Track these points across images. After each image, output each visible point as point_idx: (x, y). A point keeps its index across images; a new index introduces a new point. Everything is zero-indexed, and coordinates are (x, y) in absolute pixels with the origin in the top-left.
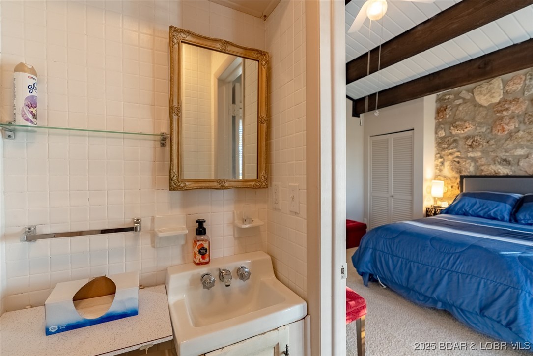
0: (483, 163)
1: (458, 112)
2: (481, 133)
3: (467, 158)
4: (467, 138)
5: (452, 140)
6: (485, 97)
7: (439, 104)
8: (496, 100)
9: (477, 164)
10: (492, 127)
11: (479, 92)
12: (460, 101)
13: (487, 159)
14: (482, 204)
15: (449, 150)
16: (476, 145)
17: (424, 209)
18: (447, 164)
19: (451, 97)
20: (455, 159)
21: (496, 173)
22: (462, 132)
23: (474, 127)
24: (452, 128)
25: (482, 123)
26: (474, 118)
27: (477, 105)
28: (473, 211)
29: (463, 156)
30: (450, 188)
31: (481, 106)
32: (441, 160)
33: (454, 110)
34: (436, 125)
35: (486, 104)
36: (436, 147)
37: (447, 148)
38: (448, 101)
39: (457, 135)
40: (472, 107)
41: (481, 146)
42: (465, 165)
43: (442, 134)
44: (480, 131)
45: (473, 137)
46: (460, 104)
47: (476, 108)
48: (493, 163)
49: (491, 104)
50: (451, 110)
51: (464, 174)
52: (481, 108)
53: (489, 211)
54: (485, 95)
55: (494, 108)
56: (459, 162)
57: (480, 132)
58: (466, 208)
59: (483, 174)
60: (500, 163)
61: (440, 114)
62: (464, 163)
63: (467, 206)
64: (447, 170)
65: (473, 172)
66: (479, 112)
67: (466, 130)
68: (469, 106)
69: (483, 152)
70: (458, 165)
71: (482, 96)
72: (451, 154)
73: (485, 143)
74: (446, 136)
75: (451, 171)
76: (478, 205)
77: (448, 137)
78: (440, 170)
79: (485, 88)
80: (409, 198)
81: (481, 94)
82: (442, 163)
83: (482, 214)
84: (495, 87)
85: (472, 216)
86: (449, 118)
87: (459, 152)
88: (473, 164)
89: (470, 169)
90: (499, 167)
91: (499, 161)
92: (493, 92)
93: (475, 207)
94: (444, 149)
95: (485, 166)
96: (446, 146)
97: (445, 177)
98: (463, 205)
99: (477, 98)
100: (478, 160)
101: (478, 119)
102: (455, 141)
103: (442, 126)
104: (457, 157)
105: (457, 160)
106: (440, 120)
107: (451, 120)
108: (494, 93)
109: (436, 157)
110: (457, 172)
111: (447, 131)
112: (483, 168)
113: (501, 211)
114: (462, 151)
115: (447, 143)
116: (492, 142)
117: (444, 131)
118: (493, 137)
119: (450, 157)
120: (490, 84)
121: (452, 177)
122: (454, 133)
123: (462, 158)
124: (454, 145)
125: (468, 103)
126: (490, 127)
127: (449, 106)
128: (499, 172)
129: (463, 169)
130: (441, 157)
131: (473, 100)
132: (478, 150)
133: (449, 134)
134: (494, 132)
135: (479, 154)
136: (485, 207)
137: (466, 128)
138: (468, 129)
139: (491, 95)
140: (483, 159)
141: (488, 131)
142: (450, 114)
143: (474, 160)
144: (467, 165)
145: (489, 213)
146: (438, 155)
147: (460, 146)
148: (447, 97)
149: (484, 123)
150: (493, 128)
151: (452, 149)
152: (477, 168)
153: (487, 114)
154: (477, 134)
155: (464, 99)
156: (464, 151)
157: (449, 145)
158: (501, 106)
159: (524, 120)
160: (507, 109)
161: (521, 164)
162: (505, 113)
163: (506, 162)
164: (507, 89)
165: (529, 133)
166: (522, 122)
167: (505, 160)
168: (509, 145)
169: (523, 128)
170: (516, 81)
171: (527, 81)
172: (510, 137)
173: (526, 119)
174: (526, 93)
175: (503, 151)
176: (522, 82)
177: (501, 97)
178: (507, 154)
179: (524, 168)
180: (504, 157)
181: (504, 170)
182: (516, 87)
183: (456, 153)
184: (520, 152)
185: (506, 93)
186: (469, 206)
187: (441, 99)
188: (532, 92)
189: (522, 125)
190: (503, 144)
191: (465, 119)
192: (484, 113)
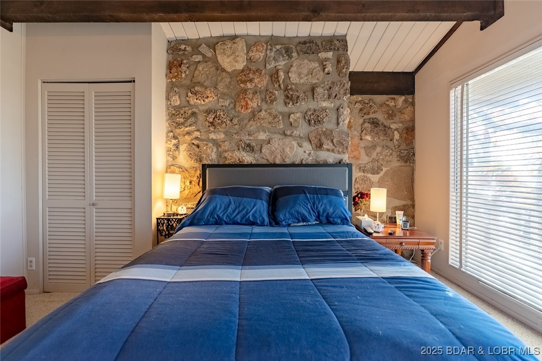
0: (226, 148)
1: (197, 72)
2: (224, 108)
3: (209, 140)
4: (208, 112)
5: (190, 112)
6: (228, 60)
7: (171, 56)
8: (240, 66)
9: (220, 149)
10: (235, 102)
11: (222, 51)
12: (199, 58)
13: (230, 143)
14: (238, 205)
15: (187, 127)
16: (218, 124)
17: (154, 221)
18: (183, 148)
19: (189, 49)
20: (193, 142)
21: (240, 162)
22: (203, 103)
23: (216, 98)
24: (190, 94)
25: (224, 94)
26: (217, 85)
27: (219, 68)
28: (227, 215)
29: (203, 137)
30: (188, 183)
31: (224, 70)
32: (174, 142)
33: (192, 68)
34: (167, 87)
35: (230, 71)
36: (167, 120)
37: (183, 124)
38: (184, 54)
39: (196, 106)
40: (214, 69)
41: (224, 125)
42: (206, 150)
43: (176, 101)
44: (223, 104)
45: (215, 111)
46: (199, 62)
47: (219, 72)
48: (237, 148)
49: (235, 70)
50: (188, 67)
51: (205, 162)
52: (224, 74)
53: (247, 213)
54: (228, 57)
55: (238, 76)
56: (198, 146)
57: (222, 106)
58: (219, 213)
59: (227, 162)
60: (244, 149)
61: (174, 70)
62: (205, 148)
63: (220, 209)
64: (183, 158)
65: (216, 160)
66: (222, 79)
67: (207, 100)
68: (211, 67)
69: (226, 133)
70: (197, 149)
71: (225, 57)
72: (188, 133)
73: (228, 122)
74: (182, 105)
75: (189, 159)
76: (233, 206)
77: (185, 107)
78: (174, 158)
79: (229, 46)
80: (128, 204)
81: (224, 53)
82: (177, 147)
83: (238, 219)
84: (240, 48)
85: (227, 223)
86: (185, 79)
87: (198, 130)
88: (215, 150)
89: (212, 156)
90: (243, 153)
91: (243, 146)
92: (237, 54)
93: (230, 210)
94: (179, 125)
95: (229, 152)
96: (182, 120)
97: (180, 167)
98: (215, 208)
99: (219, 57)
100: (221, 143)
101: (221, 87)
102: (194, 114)
103: (176, 89)
104: (197, 138)
105: (196, 142)
106: (174, 80)
107: (188, 82)
108: (238, 56)
109: (167, 136)
110: (197, 160)
111: (183, 99)
112: (226, 155)
113: (260, 211)
114: (202, 131)
115: (183, 116)
116: (235, 121)
117: (179, 98)
118: (236, 114)
119: (186, 137)
120: (234, 43)
121: (190, 168)
122: (192, 102)
123: (202, 140)
124: (192, 119)
125: (209, 63)
126: (233, 101)
127: (185, 62)
128: (244, 160)
129: (204, 156)
130: (175, 137)
131: (215, 61)
132: (220, 130)
133: (185, 104)
134: (238, 108)
135: (222, 136)
136: (241, 208)
137: (208, 97)
138: (210, 99)
139: (235, 58)
140: (226, 142)
141: (232, 105)
142: (187, 73)
143: (216, 143)
144: (208, 150)
145: (247, 217)
146: (171, 134)
147: (200, 123)
148: (183, 47)
149: (228, 95)
150: (237, 103)
151: (190, 125)
152: (220, 155)
153: (230, 82)
154: (219, 107)
155: (204, 56)
156: (205, 130)
157: (186, 119)
158: (245, 75)
159: (266, 98)
160: (251, 81)
161: (263, 151)
162: (249, 85)
163: (249, 148)
164: (251, 55)
165: (270, 114)
166: (264, 100)
167: (249, 145)
168: (252, 126)
169: (265, 107)
170: (258, 47)
171: (268, 52)
172: (253, 116)
173: (268, 97)
174: (267, 65)
175: (247, 133)
176: (264, 51)
177: (245, 64)
178: (251, 138)
179: (266, 156)
180: (248, 142)
181: (248, 158)
182: (258, 55)
183: (195, 133)
184: (262, 136)
185: (250, 60)
186: (222, 209)
187: (174, 47)
188: (272, 66)
189: (264, 103)
190: (246, 125)
191: (205, 84)
192: (228, 80)
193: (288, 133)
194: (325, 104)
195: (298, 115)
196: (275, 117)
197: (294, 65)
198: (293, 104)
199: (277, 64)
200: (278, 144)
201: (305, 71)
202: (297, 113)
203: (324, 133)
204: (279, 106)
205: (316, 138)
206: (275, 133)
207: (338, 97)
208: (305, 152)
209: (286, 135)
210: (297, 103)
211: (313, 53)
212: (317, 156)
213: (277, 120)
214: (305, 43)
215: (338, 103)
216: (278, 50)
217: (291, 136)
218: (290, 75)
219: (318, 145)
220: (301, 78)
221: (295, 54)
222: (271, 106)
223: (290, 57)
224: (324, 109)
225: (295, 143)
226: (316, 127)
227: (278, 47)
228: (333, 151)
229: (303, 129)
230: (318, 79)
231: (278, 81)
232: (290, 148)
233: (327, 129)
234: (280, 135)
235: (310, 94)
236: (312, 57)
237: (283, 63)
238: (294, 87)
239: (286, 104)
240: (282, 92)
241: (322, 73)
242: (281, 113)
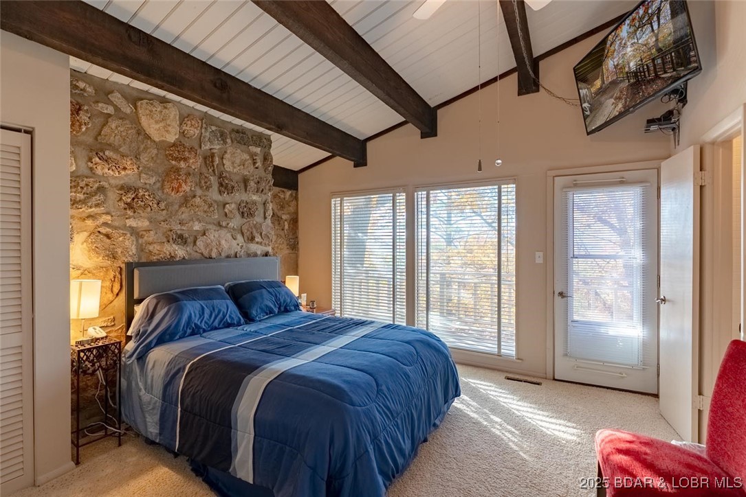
0: (151, 239)
1: (106, 129)
2: (148, 187)
3: (126, 228)
4: (126, 189)
5: (96, 185)
6: (157, 126)
8: (172, 138)
9: (140, 241)
10: (163, 181)
11: (148, 112)
12: (109, 109)
13: (156, 233)
14: (212, 309)
15: (91, 207)
16: (140, 206)
18: (80, 237)
19: (90, 89)
20: (99, 229)
21: (172, 257)
22: (117, 175)
23: (136, 172)
24: (97, 159)
25: (149, 168)
26: (139, 155)
27: (141, 132)
29: (116, 224)
31: (148, 137)
33: (98, 121)
35: (157, 140)
37: (83, 202)
39: (105, 177)
40: (133, 131)
41: (149, 209)
42: (123, 242)
43: (72, 166)
44: (146, 181)
45: (136, 190)
46: (110, 115)
47: (141, 138)
48: (165, 240)
49: (163, 141)
50: (91, 118)
51: (123, 260)
52: (149, 141)
53: (224, 316)
54: (157, 122)
55: (165, 150)
56: (108, 236)
57: (146, 184)
59: (154, 258)
60: (175, 241)
62: (121, 239)
64: (82, 254)
66: (146, 148)
67: (123, 173)
68: (129, 129)
69: (150, 220)
70: (108, 240)
71: (152, 121)
72: (92, 217)
73: (155, 206)
74: (80, 173)
75: (93, 254)
77: (87, 177)
79: (158, 110)
81: (151, 116)
83: (217, 323)
84: (172, 116)
85: (206, 331)
86: (84, 134)
87: (108, 213)
88: (135, 242)
89: (132, 250)
90: (174, 246)
91: (174, 237)
92: (168, 122)
93: (206, 316)
95: (155, 245)
96: (81, 196)
99: (144, 121)
100: (144, 233)
101: (144, 158)
102: (101, 189)
104: (105, 224)
105: (103, 230)
107: (90, 140)
108: (169, 125)
110: (108, 256)
111: (82, 164)
112: (151, 248)
114: (113, 214)
115: (84, 191)
116: (163, 205)
117: (75, 161)
118: (163, 197)
119: (89, 222)
120: (165, 108)
121: (96, 268)
122: (99, 171)
123: (116, 228)
124: (99, 198)
125: (127, 122)
126: (160, 179)
127: (85, 108)
128: (176, 255)
129: (120, 250)
131: (136, 121)
132: (142, 214)
133: (87, 172)
134: (167, 190)
135: (146, 223)
137: (125, 169)
138: (128, 172)
139: (165, 127)
140: (152, 232)
141: (158, 185)
142: (89, 126)
143: (135, 232)
144: (127, 243)
145: (225, 320)
147: (111, 202)
148: (82, 85)
149: (153, 170)
150: (166, 183)
151: (97, 205)
152: (141, 249)
153: (157, 155)
154: (140, 185)
155: (117, 109)
156: (119, 213)
157: (90, 195)
158: (178, 151)
159: (200, 182)
160: (185, 159)
161: (198, 243)
162: (182, 165)
163: (181, 239)
164: (184, 128)
165: (205, 201)
166: (199, 184)
167: (181, 236)
168: (185, 214)
169: (199, 192)
170: (193, 122)
171: (203, 130)
172: (186, 201)
173: (203, 182)
174: (203, 146)
175: (178, 222)
176: (199, 128)
177: (177, 137)
178: (183, 228)
179: (200, 249)
180: (179, 232)
181: (180, 252)
182: (193, 131)
183: (104, 216)
184: (197, 227)
185: (183, 134)
188: (207, 148)
189: (198, 188)
190: (177, 211)
191: (121, 150)
192: (155, 151)
193: (224, 224)
194: (255, 198)
195: (233, 206)
196: (210, 206)
197: (228, 151)
198: (228, 194)
199: (212, 147)
200: (214, 236)
201: (238, 161)
202: (232, 203)
203: (255, 226)
204: (214, 195)
205: (248, 230)
206: (210, 223)
207: (264, 192)
208: (238, 245)
209: (221, 226)
210: (231, 193)
211: (245, 144)
212: (248, 249)
213: (212, 209)
214: (238, 132)
215: (264, 197)
216: (213, 131)
217: (226, 227)
218: (224, 161)
219: (250, 238)
220: (235, 168)
221: (229, 141)
222: (207, 193)
223: (225, 143)
224: (254, 203)
225: (229, 235)
226: (248, 219)
227: (214, 128)
228: (261, 243)
229: (236, 222)
230: (249, 172)
231: (213, 166)
232: (226, 240)
233: (257, 223)
234: (214, 226)
235: (242, 185)
236: (243, 147)
237: (218, 147)
238: (228, 175)
239: (220, 192)
240: (217, 178)
241: (252, 166)
242: (215, 201)
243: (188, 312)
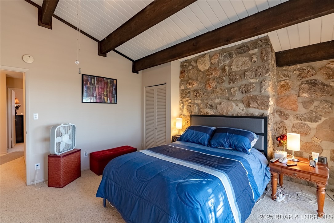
0: (202, 107)
1: (190, 74)
3: (194, 104)
4: (194, 91)
5: (187, 91)
6: (202, 66)
7: (182, 68)
8: (207, 68)
9: (199, 107)
10: (205, 85)
11: (199, 62)
12: (191, 67)
13: (203, 105)
14: (196, 134)
16: (198, 96)
17: (172, 137)
18: (185, 107)
19: (187, 64)
20: (189, 104)
21: (207, 114)
22: (192, 87)
23: (197, 84)
24: (187, 84)
26: (197, 78)
27: (199, 70)
28: (191, 139)
29: (192, 102)
30: (186, 122)
31: (200, 71)
32: (182, 104)
33: (188, 72)
34: (180, 82)
35: (202, 71)
36: (180, 96)
37: (185, 97)
38: (186, 67)
39: (190, 89)
40: (196, 71)
41: (200, 96)
42: (193, 108)
43: (183, 87)
44: (200, 87)
45: (197, 90)
46: (191, 69)
47: (198, 72)
48: (206, 107)
49: (205, 70)
50: (187, 72)
51: (193, 114)
52: (200, 73)
53: (199, 138)
54: (202, 64)
55: (206, 73)
56: (190, 106)
58: (188, 137)
59: (201, 114)
60: (209, 108)
61: (182, 74)
63: (189, 135)
65: (197, 113)
66: (199, 75)
67: (194, 86)
68: (195, 71)
69: (201, 100)
70: (190, 108)
71: (201, 65)
72: (187, 101)
73: (202, 95)
74: (185, 89)
75: (187, 112)
76: (194, 135)
77: (186, 90)
78: (182, 111)
79: (202, 59)
80: (164, 129)
81: (200, 63)
82: (183, 107)
83: (195, 141)
84: (206, 59)
85: (191, 142)
86: (186, 77)
87: (191, 99)
88: (197, 108)
89: (196, 111)
90: (208, 110)
91: (208, 106)
92: (205, 62)
93: (193, 136)
94: (184, 97)
96: (185, 95)
97: (184, 115)
98: (187, 135)
101: (199, 79)
102: (189, 92)
103: (183, 82)
104: (190, 103)
105: (190, 105)
106: (182, 79)
107: (187, 79)
109: (180, 102)
110: (190, 112)
111: (185, 86)
112: (201, 110)
113: (204, 139)
116: (205, 94)
117: (184, 86)
118: (206, 91)
119: (187, 103)
120: (204, 57)
121: (187, 116)
122: (188, 87)
123: (192, 104)
124: (188, 95)
125: (195, 69)
126: (204, 85)
127: (186, 70)
128: (208, 113)
129: (193, 111)
130: (182, 103)
131: (197, 67)
132: (199, 98)
133: (186, 88)
134: (207, 88)
135: (199, 102)
136: (197, 136)
138: (195, 85)
139: (205, 64)
140: (201, 104)
141: (204, 87)
142: (187, 75)
143: (198, 105)
144: (194, 108)
145: (198, 140)
146: (181, 101)
147: (191, 96)
148: (185, 64)
149: (202, 82)
151: (188, 97)
152: (199, 110)
153: (203, 76)
154: (199, 88)
155: (193, 66)
156: (193, 99)
157: (186, 95)
158: (209, 72)
159: (219, 81)
160: (212, 74)
161: (218, 108)
162: (211, 76)
163: (211, 107)
164: (211, 61)
165: (221, 89)
166: (218, 83)
167: (211, 106)
168: (213, 96)
169: (218, 86)
170: (215, 57)
171: (220, 58)
172: (213, 91)
173: (220, 81)
174: (220, 65)
175: (210, 100)
176: (218, 58)
177: (209, 66)
178: (212, 102)
179: (219, 111)
180: (211, 104)
181: (210, 112)
182: (215, 61)
183: (189, 100)
184: (217, 101)
185: (211, 64)
186: (190, 135)
187: (182, 65)
188: (222, 64)
189: (218, 84)
190: (210, 95)
191: (193, 79)
192: (202, 75)
193: (230, 99)
194: (252, 81)
195: (235, 89)
196: (224, 91)
197: (234, 61)
198: (233, 83)
199: (225, 63)
200: (225, 105)
201: (240, 63)
202: (235, 87)
203: (251, 98)
204: (226, 85)
205: (246, 100)
206: (224, 99)
207: (262, 75)
208: (240, 109)
209: (229, 100)
210: (235, 82)
211: (245, 52)
212: (248, 111)
213: (224, 92)
214: (240, 48)
215: (261, 78)
216: (225, 55)
217: (231, 100)
218: (232, 67)
219: (248, 105)
220: (238, 68)
221: (234, 56)
222: (222, 85)
223: (231, 57)
224: (251, 84)
225: (234, 104)
226: (247, 94)
227: (225, 54)
228: (258, 108)
229: (238, 96)
230: (248, 67)
231: (225, 72)
232: (231, 107)
233: (253, 95)
234: (226, 100)
235: (243, 76)
236: (244, 54)
237: (228, 61)
238: (234, 73)
239: (229, 83)
240: (228, 77)
241: (250, 63)
242: (227, 88)
243: (187, 133)
